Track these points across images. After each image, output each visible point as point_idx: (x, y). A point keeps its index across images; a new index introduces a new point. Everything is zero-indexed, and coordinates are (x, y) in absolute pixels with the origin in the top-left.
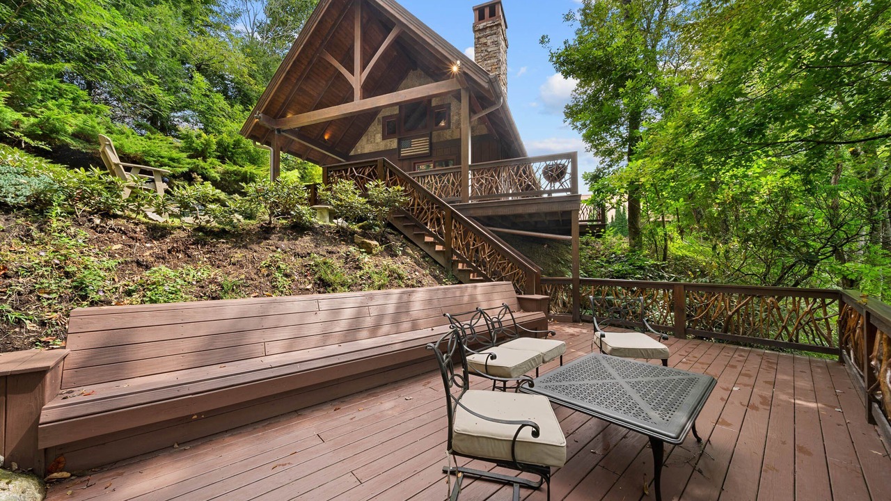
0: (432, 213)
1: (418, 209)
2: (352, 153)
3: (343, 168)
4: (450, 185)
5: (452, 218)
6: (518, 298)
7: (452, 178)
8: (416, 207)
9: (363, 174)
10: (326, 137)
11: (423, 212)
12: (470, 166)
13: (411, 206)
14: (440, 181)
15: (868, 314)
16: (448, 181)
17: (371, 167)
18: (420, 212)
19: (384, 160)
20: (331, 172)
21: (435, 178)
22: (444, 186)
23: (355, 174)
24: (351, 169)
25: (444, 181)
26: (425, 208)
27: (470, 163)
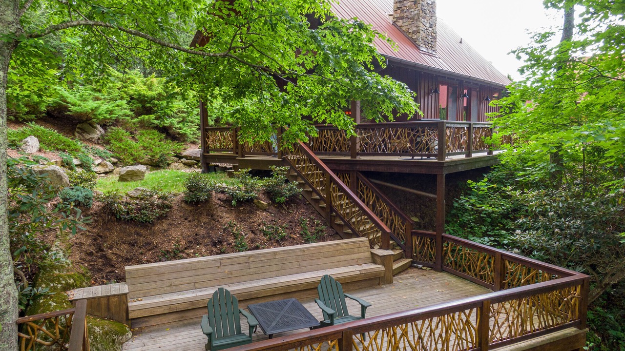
5: (331, 182)
6: (371, 252)
14: (334, 135)
22: (337, 141)
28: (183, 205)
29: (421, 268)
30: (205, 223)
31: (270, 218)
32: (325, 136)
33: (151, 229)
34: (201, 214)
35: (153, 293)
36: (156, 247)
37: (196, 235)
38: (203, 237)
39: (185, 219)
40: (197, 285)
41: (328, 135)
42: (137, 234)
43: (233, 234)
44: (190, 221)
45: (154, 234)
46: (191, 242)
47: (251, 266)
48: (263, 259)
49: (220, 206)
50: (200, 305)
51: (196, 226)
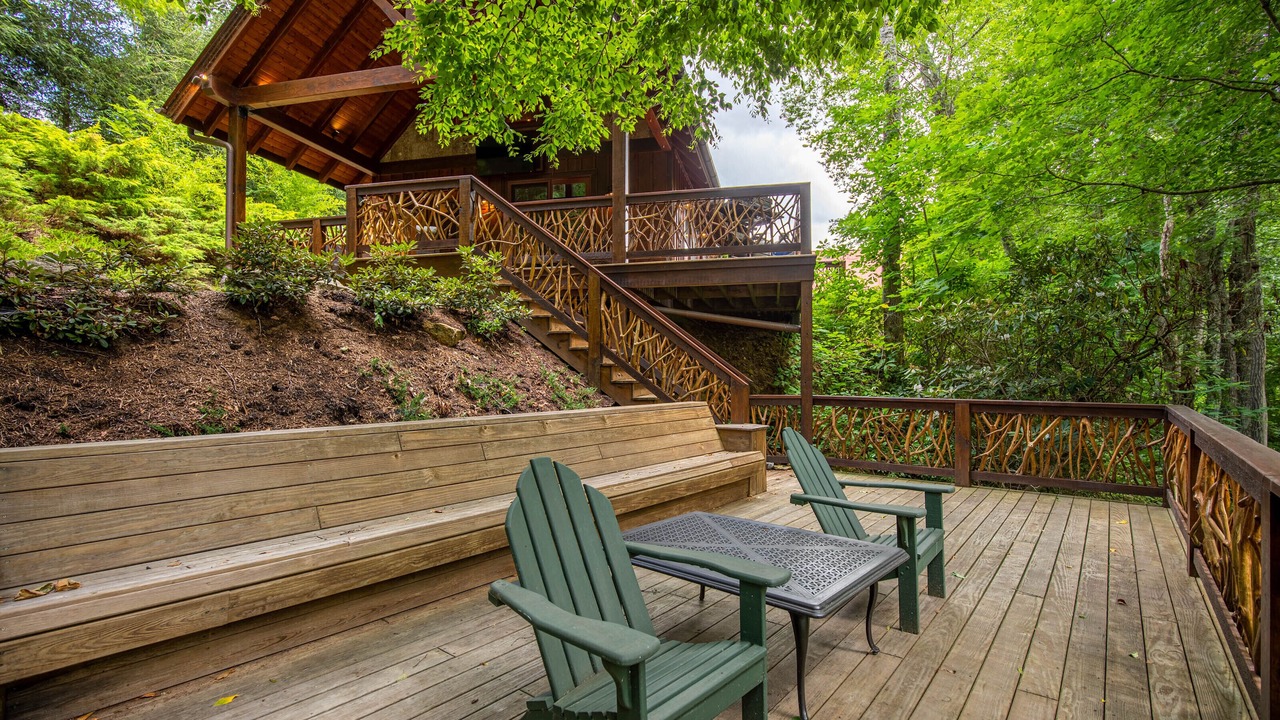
0: (564, 279)
1: (537, 271)
2: (387, 158)
3: (389, 191)
4: (591, 230)
5: (602, 291)
6: (717, 429)
7: (594, 218)
8: (533, 269)
9: (431, 205)
10: (337, 125)
11: (548, 279)
12: (628, 198)
13: (526, 266)
14: (573, 222)
15: (1192, 433)
16: (588, 222)
17: (446, 192)
18: (543, 278)
19: (472, 181)
20: (362, 197)
21: (563, 216)
22: (581, 231)
23: (413, 205)
24: (406, 195)
25: (580, 222)
26: (551, 270)
27: (627, 193)
28: (220, 312)
29: (773, 469)
30: (298, 360)
31: (472, 363)
32: (551, 223)
33: (105, 364)
34: (283, 338)
35: (137, 554)
36: (128, 415)
37: (275, 388)
38: (299, 394)
39: (233, 347)
40: (326, 514)
41: (557, 221)
42: (46, 374)
43: (389, 390)
44: (247, 353)
45: (119, 378)
46: (259, 406)
47: (490, 455)
48: (516, 434)
49: (337, 326)
50: (361, 577)
51: (271, 366)
